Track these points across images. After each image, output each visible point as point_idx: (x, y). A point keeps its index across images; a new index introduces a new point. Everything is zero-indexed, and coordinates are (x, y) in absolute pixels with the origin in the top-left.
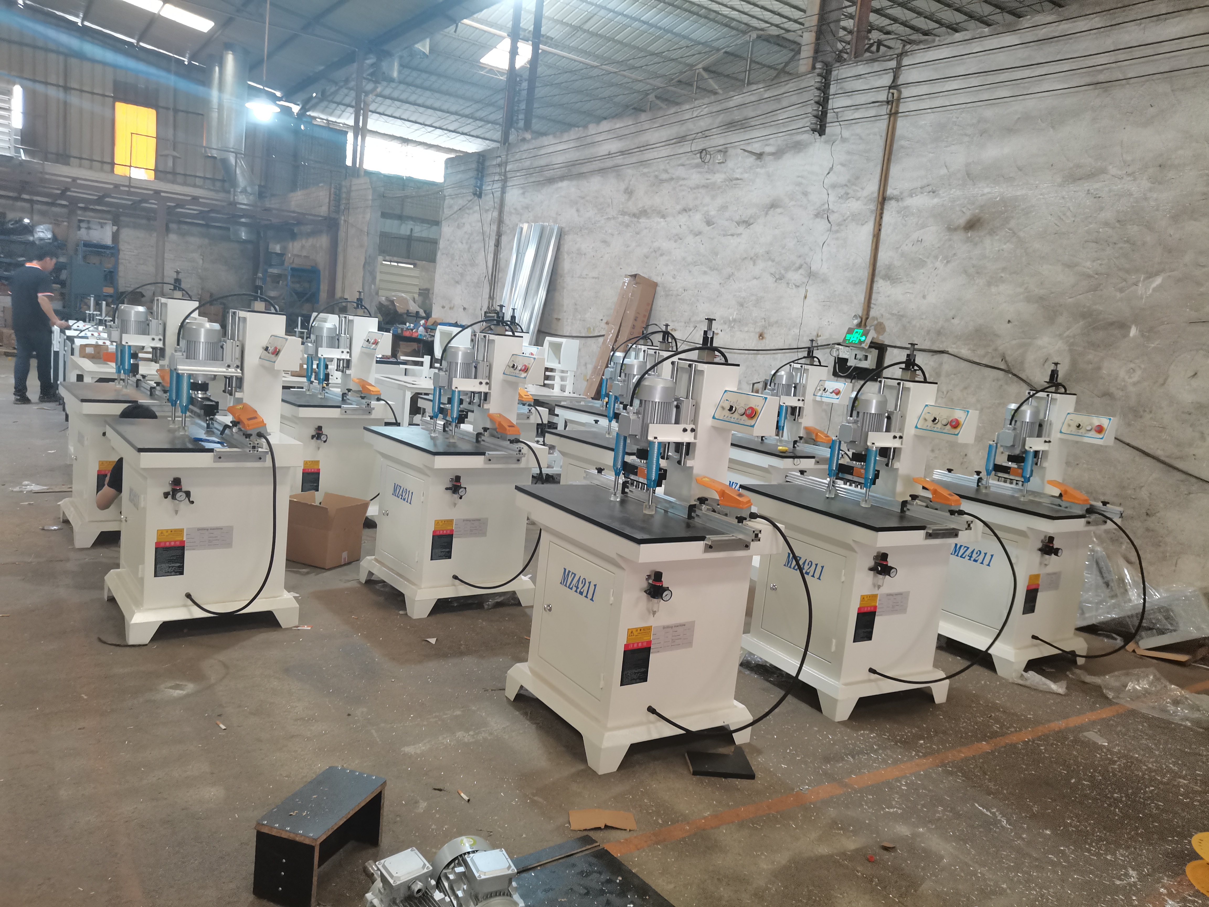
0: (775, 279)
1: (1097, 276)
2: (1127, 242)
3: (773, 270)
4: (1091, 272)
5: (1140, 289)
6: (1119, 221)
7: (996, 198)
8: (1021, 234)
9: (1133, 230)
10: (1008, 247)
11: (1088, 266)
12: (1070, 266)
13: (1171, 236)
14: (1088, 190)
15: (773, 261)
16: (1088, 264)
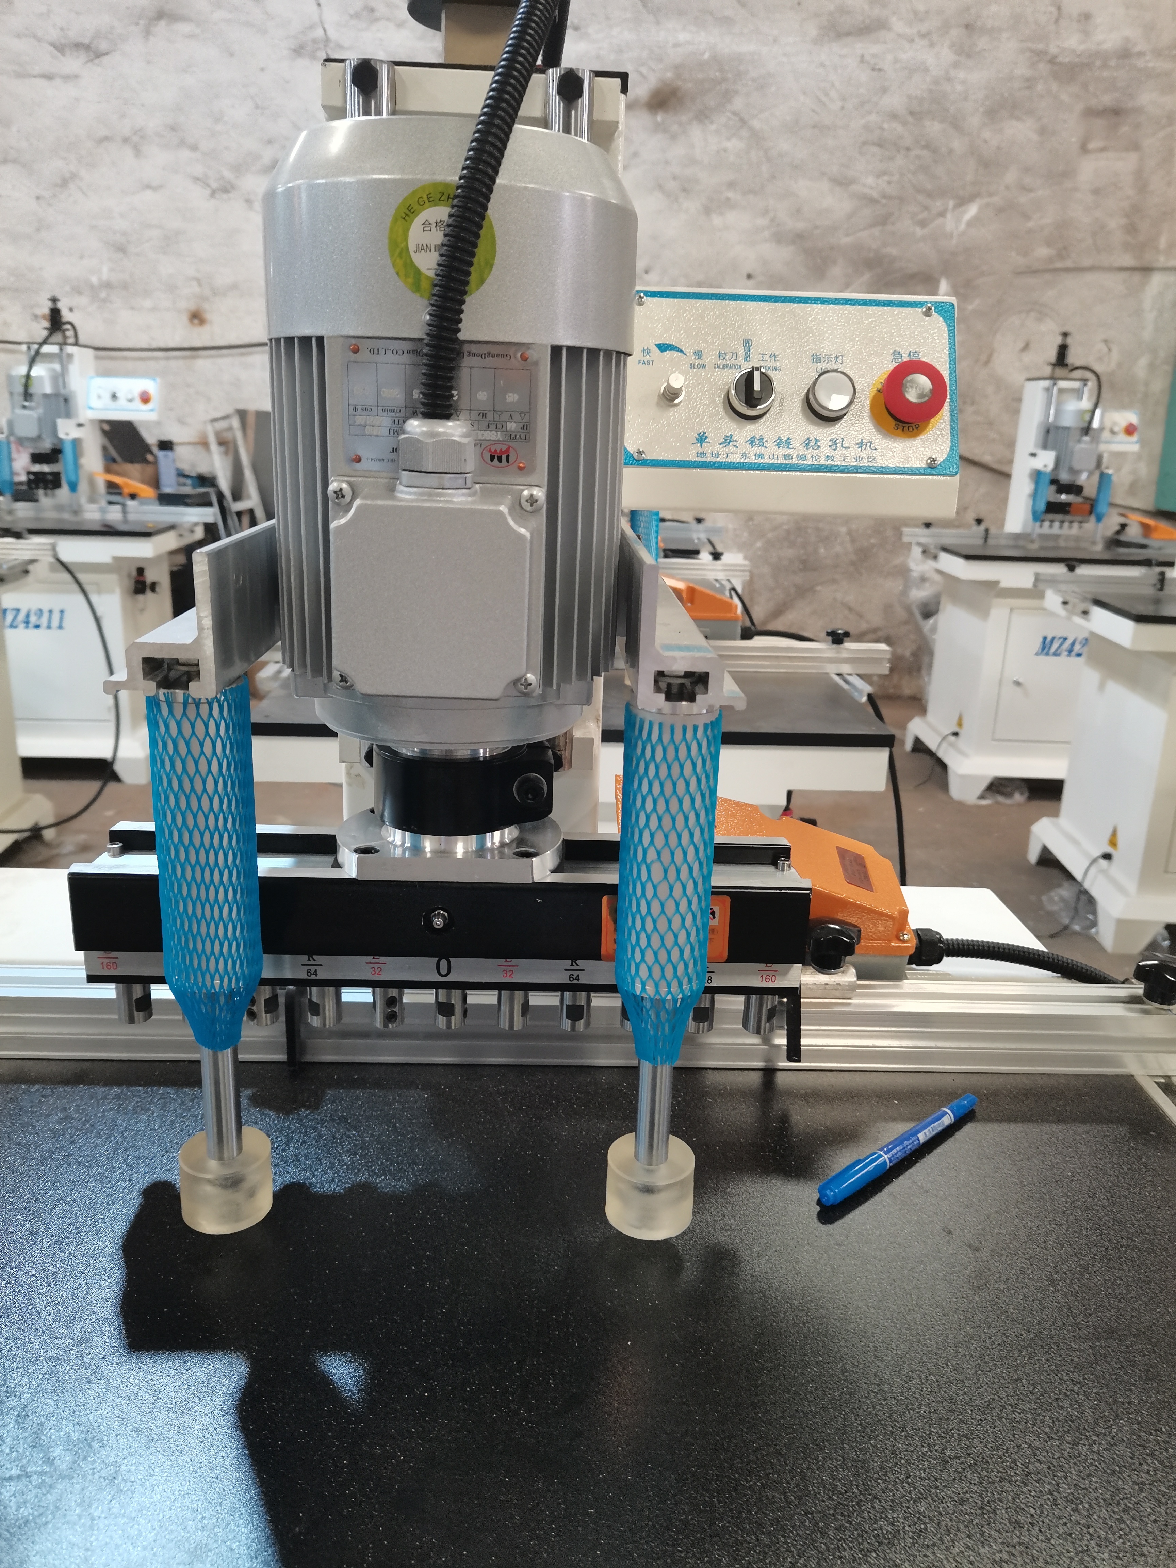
0: (208, 192)
1: (884, 201)
2: (927, 147)
3: (198, 170)
4: (875, 194)
5: (949, 223)
6: (912, 113)
7: (703, 54)
8: (756, 124)
9: (934, 128)
10: (734, 145)
11: (870, 184)
12: (842, 182)
13: (986, 141)
14: (862, 56)
15: (194, 148)
16: (870, 180)
